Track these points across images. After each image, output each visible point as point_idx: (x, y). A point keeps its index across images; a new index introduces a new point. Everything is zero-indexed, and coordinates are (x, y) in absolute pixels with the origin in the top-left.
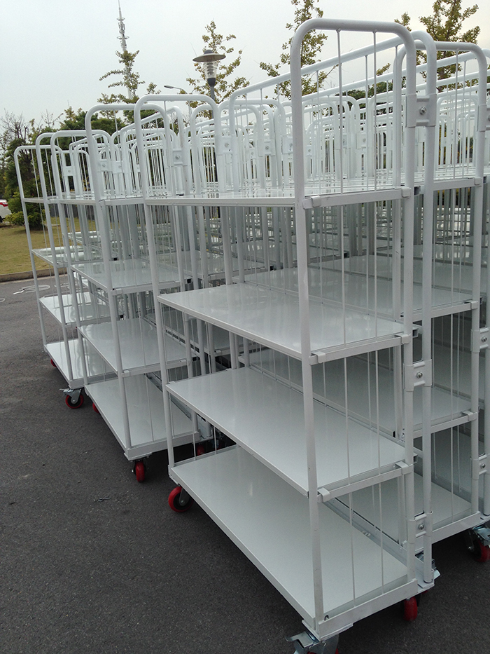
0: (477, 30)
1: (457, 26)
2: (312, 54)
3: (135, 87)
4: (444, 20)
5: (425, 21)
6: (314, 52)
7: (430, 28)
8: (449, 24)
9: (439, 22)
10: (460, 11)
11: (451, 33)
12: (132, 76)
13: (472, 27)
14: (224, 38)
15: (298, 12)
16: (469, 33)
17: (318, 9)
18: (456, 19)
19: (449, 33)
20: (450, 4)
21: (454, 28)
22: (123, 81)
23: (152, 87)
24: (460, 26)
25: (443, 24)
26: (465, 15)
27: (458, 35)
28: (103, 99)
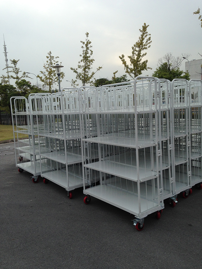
0: (147, 61)
1: (140, 59)
2: (89, 66)
3: (17, 73)
4: (136, 57)
5: (129, 57)
6: (90, 65)
7: (131, 60)
8: (138, 58)
9: (134, 58)
10: (141, 54)
11: (138, 61)
12: (16, 69)
13: (145, 60)
14: (55, 57)
15: (84, 51)
16: (144, 62)
17: (91, 50)
18: (140, 57)
19: (137, 61)
20: (137, 52)
21: (139, 60)
22: (12, 70)
23: (24, 73)
24: (141, 59)
25: (135, 58)
26: (142, 56)
27: (140, 62)
28: (2, 77)
